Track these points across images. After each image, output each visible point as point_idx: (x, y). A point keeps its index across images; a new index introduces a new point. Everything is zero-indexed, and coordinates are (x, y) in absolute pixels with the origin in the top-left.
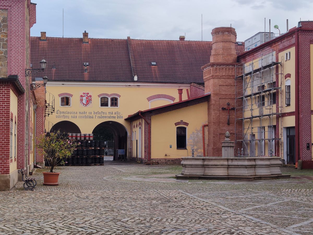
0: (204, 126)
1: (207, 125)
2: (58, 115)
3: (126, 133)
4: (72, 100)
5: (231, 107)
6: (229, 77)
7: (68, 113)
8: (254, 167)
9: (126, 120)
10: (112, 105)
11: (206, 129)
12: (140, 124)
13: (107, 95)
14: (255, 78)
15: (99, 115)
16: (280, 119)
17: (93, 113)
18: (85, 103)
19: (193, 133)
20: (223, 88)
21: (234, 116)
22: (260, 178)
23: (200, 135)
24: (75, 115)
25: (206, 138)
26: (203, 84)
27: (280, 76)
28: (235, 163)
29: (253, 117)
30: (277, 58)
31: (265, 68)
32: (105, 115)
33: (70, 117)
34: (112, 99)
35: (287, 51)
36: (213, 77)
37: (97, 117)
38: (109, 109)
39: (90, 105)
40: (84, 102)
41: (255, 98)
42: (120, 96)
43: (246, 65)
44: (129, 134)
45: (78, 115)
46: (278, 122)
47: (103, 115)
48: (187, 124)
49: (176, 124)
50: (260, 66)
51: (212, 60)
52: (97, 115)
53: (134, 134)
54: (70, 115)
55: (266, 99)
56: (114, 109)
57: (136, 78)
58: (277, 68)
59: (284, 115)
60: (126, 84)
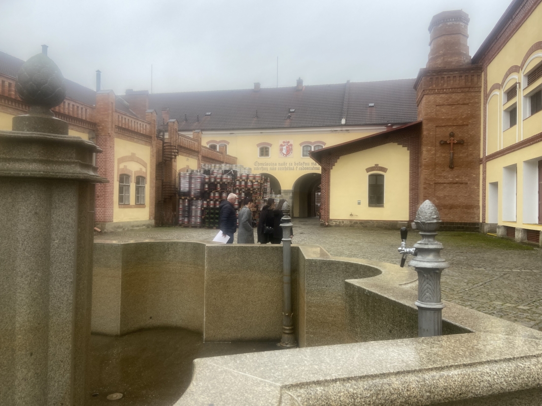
2: (256, 167)
4: (271, 150)
5: (456, 140)
6: (454, 90)
7: (267, 164)
13: (310, 143)
15: (301, 166)
17: (293, 164)
18: (285, 153)
20: (444, 109)
21: (462, 154)
24: (275, 167)
32: (307, 166)
33: (269, 169)
36: (425, 92)
37: (298, 169)
39: (291, 155)
40: (284, 151)
42: (324, 144)
45: (277, 167)
47: (305, 166)
48: (384, 170)
49: (368, 170)
52: (298, 167)
54: (269, 167)
57: (343, 122)
60: (333, 129)
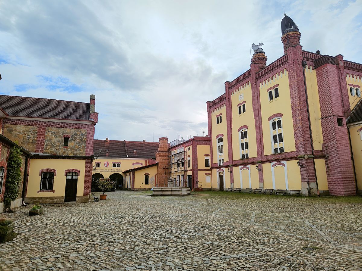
0: (156, 175)
1: (157, 175)
3: (123, 178)
4: (101, 165)
5: (166, 168)
6: (166, 156)
7: (99, 170)
8: (181, 191)
9: (123, 173)
10: (117, 167)
11: (156, 176)
12: (130, 174)
13: (116, 163)
14: (176, 157)
16: (186, 172)
17: (109, 170)
19: (151, 178)
20: (164, 160)
21: (167, 171)
22: (183, 195)
23: (154, 179)
24: (102, 171)
25: (157, 180)
26: (155, 159)
27: (186, 156)
28: (174, 189)
29: (175, 171)
30: (185, 149)
31: (180, 153)
33: (100, 172)
34: (118, 164)
35: (189, 147)
36: (160, 156)
37: (111, 172)
38: (116, 168)
39: (108, 167)
40: (106, 165)
41: (176, 164)
42: (121, 163)
43: (172, 152)
44: (124, 178)
46: (185, 173)
47: (113, 171)
48: (149, 174)
49: (145, 174)
50: (178, 152)
51: (159, 149)
53: (126, 178)
55: (180, 165)
56: (118, 168)
57: (128, 156)
58: (185, 153)
59: (188, 171)
60: (124, 158)
